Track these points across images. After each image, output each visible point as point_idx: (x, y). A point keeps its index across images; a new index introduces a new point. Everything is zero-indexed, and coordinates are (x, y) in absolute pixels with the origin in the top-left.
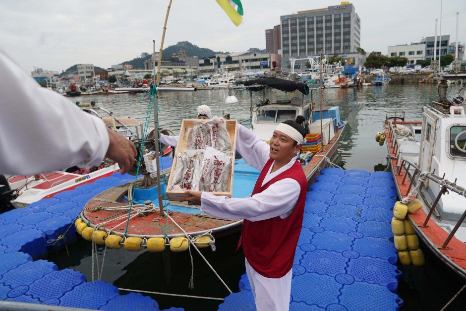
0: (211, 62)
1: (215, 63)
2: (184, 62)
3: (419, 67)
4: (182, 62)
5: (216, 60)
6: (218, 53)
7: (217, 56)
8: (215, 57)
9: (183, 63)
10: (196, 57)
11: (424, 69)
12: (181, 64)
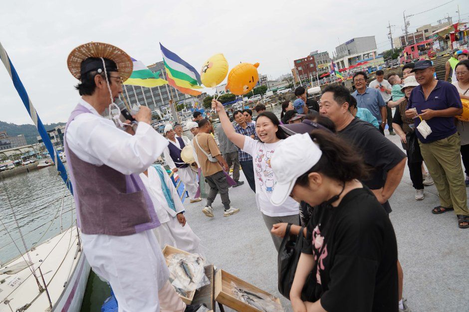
0: (51, 136)
1: (56, 136)
2: (10, 144)
3: (246, 99)
4: (5, 144)
5: (56, 133)
6: (58, 125)
7: (56, 128)
8: (55, 130)
9: (8, 146)
10: (21, 135)
11: (249, 100)
12: (6, 146)
